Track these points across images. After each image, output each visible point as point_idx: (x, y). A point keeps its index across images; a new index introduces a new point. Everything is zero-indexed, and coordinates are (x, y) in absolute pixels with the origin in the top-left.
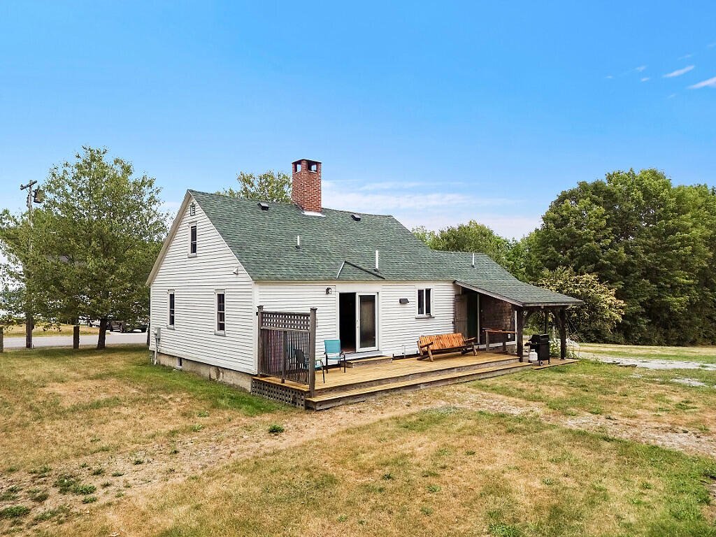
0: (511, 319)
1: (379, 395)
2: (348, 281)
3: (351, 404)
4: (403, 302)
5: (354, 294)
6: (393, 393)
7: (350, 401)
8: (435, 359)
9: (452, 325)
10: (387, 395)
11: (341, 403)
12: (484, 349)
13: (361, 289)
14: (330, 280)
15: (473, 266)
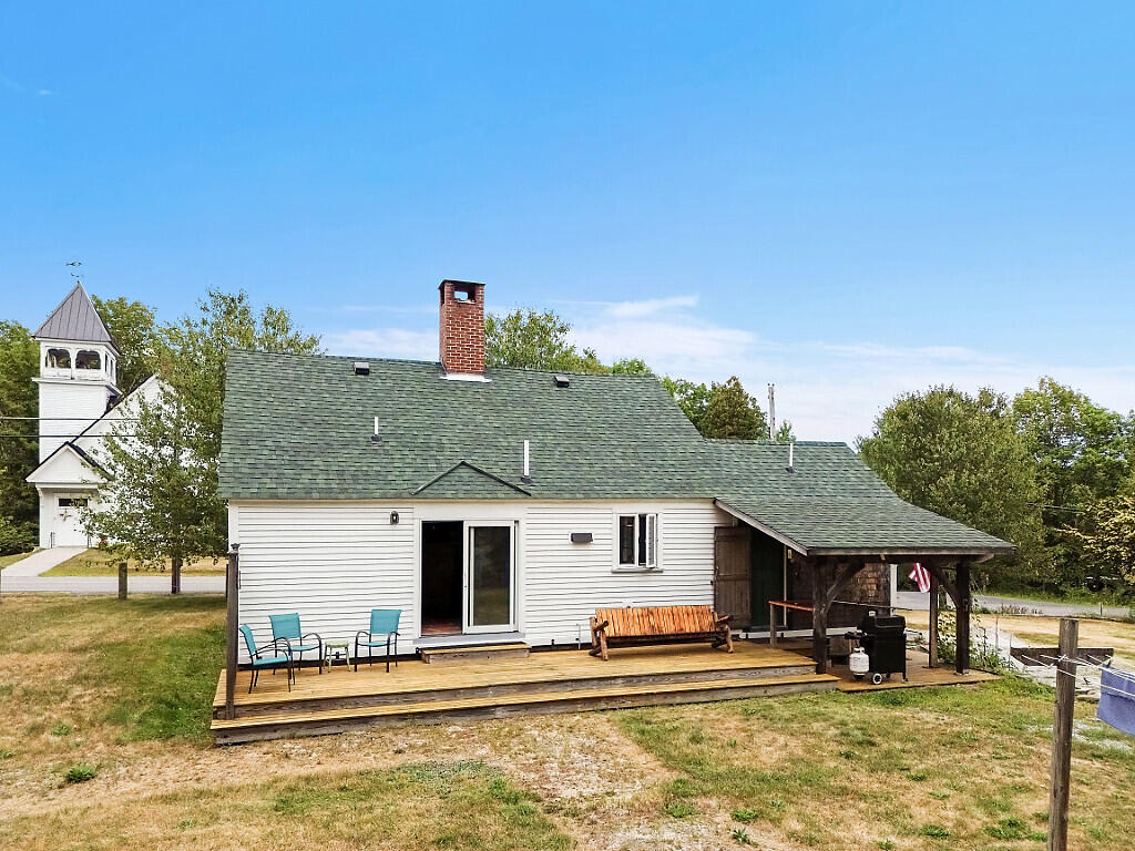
0: (878, 579)
1: (378, 725)
2: (441, 499)
3: (302, 737)
4: (581, 539)
5: (460, 524)
6: (419, 722)
7: (302, 732)
8: (613, 657)
9: (711, 587)
10: (400, 725)
11: (277, 735)
12: (765, 641)
13: (474, 515)
14: (398, 497)
15: (789, 470)
